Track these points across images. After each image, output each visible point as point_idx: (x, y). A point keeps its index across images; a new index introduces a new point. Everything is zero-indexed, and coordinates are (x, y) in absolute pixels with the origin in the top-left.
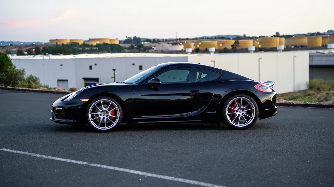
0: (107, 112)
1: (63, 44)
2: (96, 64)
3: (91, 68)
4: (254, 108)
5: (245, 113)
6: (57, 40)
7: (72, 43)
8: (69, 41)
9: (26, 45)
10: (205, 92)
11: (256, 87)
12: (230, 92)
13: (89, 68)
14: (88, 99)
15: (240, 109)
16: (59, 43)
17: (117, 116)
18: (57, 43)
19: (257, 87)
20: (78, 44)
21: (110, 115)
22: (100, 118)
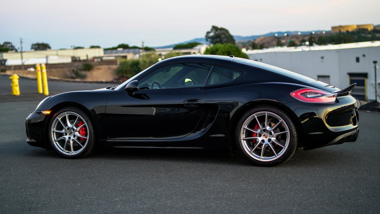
1: (347, 31)
2: (364, 56)
3: (358, 60)
4: (288, 131)
5: (273, 139)
6: (340, 27)
7: (360, 29)
8: (355, 27)
9: (304, 35)
10: (206, 102)
11: (293, 94)
12: (246, 103)
13: (355, 60)
14: (50, 110)
15: (265, 132)
16: (343, 31)
18: (340, 31)
19: (296, 95)
20: (367, 30)
21: (77, 134)
22: (65, 138)
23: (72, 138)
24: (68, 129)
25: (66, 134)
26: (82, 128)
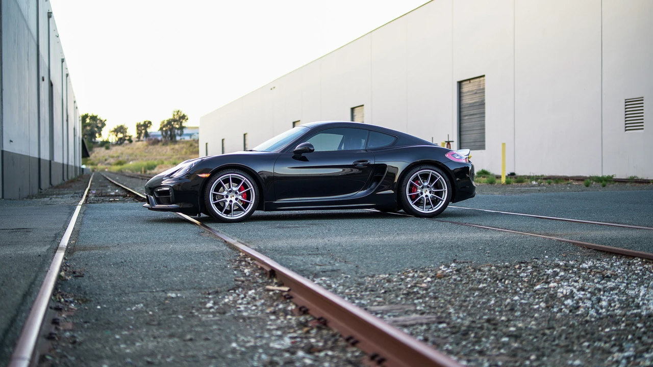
0: (237, 193)
10: (376, 163)
11: (447, 155)
12: (412, 163)
17: (250, 200)
21: (240, 197)
22: (226, 201)
23: (234, 201)
24: (230, 191)
25: (227, 197)
26: (244, 193)
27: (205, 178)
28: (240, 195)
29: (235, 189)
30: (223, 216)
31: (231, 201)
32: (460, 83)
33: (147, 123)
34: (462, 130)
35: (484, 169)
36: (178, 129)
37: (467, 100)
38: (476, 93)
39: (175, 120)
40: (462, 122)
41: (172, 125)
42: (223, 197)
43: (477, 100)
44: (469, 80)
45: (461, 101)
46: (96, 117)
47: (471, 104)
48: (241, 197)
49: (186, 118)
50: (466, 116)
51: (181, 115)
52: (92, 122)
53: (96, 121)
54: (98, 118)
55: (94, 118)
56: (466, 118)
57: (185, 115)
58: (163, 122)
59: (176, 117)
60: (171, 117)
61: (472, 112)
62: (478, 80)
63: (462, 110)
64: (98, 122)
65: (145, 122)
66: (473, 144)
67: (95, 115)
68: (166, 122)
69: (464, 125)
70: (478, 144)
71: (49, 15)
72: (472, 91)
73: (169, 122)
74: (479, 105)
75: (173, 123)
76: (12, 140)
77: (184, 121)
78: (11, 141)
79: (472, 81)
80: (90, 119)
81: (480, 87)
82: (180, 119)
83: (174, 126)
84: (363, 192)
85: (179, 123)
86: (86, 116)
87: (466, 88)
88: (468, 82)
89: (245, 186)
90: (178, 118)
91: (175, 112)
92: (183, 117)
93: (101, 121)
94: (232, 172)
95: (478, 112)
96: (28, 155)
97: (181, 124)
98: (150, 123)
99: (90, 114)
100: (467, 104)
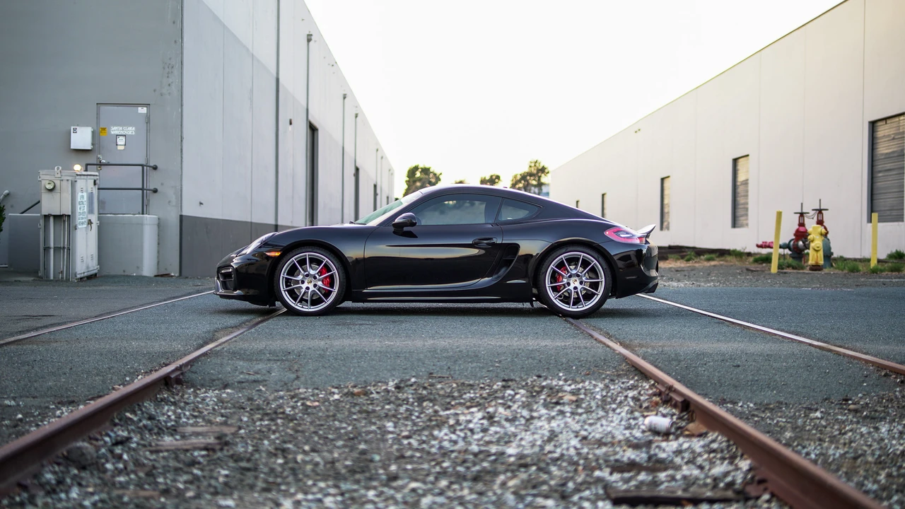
0: (315, 278)
10: (504, 242)
11: (607, 233)
12: (555, 243)
14: (280, 251)
17: (333, 288)
21: (320, 284)
22: (301, 288)
23: (312, 288)
24: (307, 276)
25: (303, 282)
26: (326, 278)
27: (275, 257)
28: (319, 280)
29: (312, 272)
30: (296, 307)
31: (308, 288)
32: (873, 125)
33: (494, 177)
34: (875, 192)
35: (898, 250)
36: (535, 186)
37: (883, 149)
38: (894, 139)
39: (531, 175)
40: (875, 180)
41: (528, 181)
42: (297, 282)
43: (895, 149)
44: (885, 119)
45: (874, 151)
46: (429, 169)
47: (887, 154)
48: (321, 282)
49: (546, 171)
50: (880, 172)
51: (540, 168)
52: (424, 176)
53: (429, 175)
54: (431, 170)
55: (426, 171)
56: (880, 175)
57: (545, 167)
58: (515, 177)
59: (533, 169)
60: (526, 169)
61: (888, 166)
62: (897, 119)
63: (875, 163)
64: (431, 175)
65: (492, 176)
66: (888, 213)
67: (427, 166)
68: (519, 177)
69: (879, 184)
70: (894, 213)
71: (309, 37)
72: (889, 136)
73: (524, 177)
74: (897, 156)
75: (528, 178)
76: (202, 202)
77: (543, 175)
78: (201, 204)
79: (888, 121)
80: (421, 172)
81: (899, 129)
82: (538, 173)
83: (530, 182)
84: (487, 279)
85: (537, 178)
86: (416, 168)
87: (882, 131)
88: (884, 122)
89: (327, 268)
90: (535, 172)
91: (531, 162)
92: (543, 170)
93: (435, 174)
94: (311, 250)
95: (896, 167)
96: (249, 220)
97: (539, 180)
98: (498, 177)
99: (421, 166)
100: (882, 154)
